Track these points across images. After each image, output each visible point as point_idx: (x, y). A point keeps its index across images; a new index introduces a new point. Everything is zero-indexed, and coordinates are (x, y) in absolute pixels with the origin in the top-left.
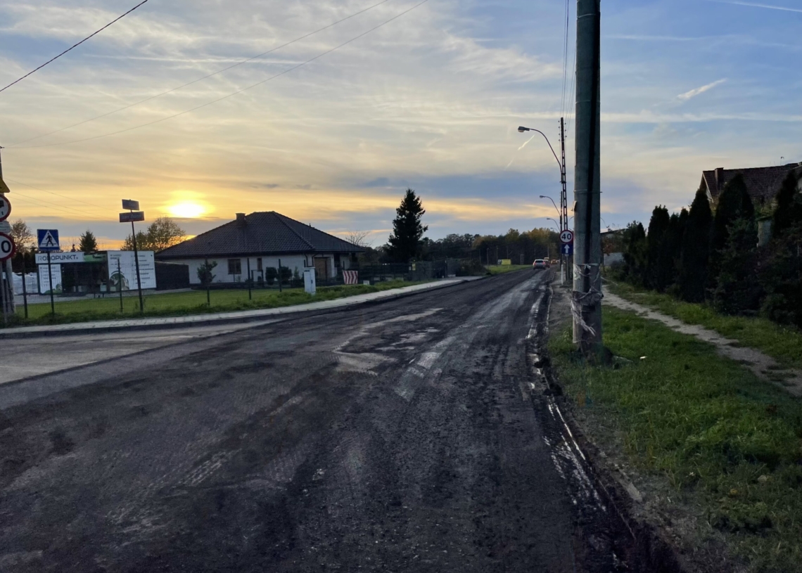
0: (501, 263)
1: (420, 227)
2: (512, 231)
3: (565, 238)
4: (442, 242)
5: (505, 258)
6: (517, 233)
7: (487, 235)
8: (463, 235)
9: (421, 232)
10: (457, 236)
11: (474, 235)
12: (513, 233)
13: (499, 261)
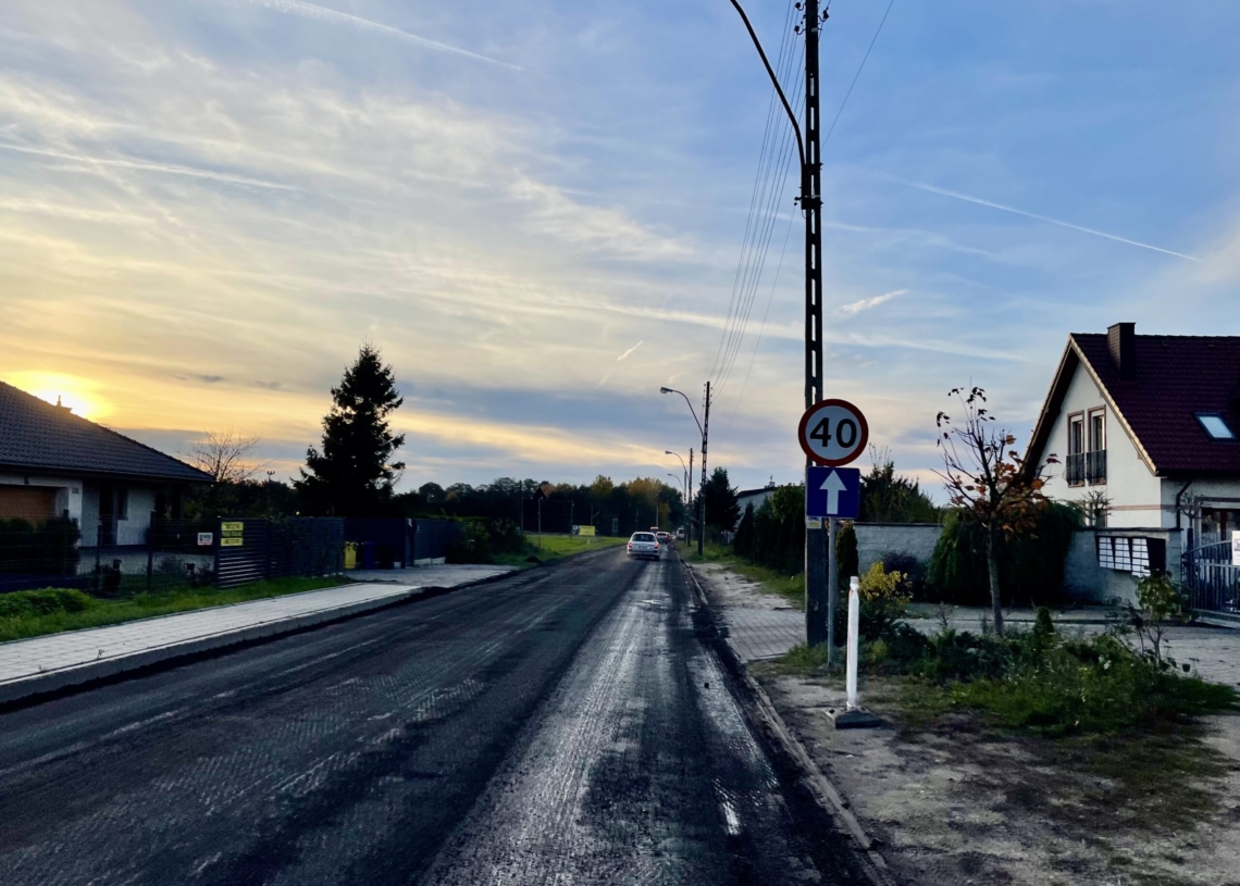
0: (577, 532)
1: (387, 437)
2: (602, 479)
3: (825, 438)
4: (485, 490)
5: (587, 523)
6: (610, 484)
7: (562, 483)
8: (523, 480)
9: (387, 448)
10: (512, 482)
11: (540, 482)
12: (604, 484)
13: (575, 528)
